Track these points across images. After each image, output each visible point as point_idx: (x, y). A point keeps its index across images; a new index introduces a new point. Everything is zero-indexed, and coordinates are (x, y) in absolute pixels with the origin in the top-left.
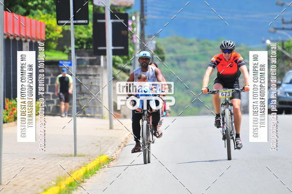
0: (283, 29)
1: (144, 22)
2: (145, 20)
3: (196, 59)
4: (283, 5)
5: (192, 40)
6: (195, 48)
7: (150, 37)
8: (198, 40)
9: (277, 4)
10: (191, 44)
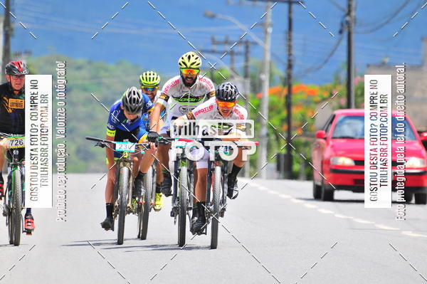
0: (213, 52)
1: (9, 32)
2: (12, 30)
3: (85, 89)
4: (213, 17)
5: (81, 61)
6: (84, 73)
7: (18, 54)
8: (90, 63)
9: (205, 15)
10: (79, 68)
